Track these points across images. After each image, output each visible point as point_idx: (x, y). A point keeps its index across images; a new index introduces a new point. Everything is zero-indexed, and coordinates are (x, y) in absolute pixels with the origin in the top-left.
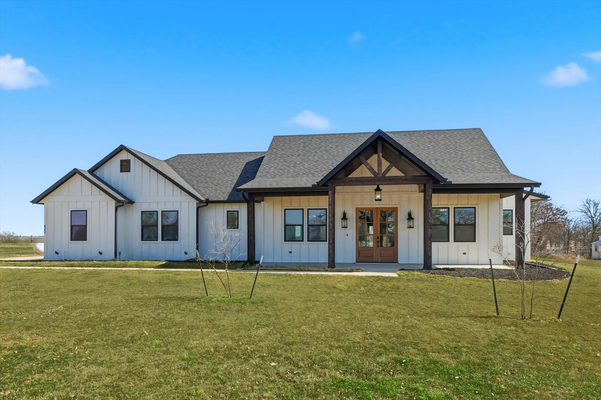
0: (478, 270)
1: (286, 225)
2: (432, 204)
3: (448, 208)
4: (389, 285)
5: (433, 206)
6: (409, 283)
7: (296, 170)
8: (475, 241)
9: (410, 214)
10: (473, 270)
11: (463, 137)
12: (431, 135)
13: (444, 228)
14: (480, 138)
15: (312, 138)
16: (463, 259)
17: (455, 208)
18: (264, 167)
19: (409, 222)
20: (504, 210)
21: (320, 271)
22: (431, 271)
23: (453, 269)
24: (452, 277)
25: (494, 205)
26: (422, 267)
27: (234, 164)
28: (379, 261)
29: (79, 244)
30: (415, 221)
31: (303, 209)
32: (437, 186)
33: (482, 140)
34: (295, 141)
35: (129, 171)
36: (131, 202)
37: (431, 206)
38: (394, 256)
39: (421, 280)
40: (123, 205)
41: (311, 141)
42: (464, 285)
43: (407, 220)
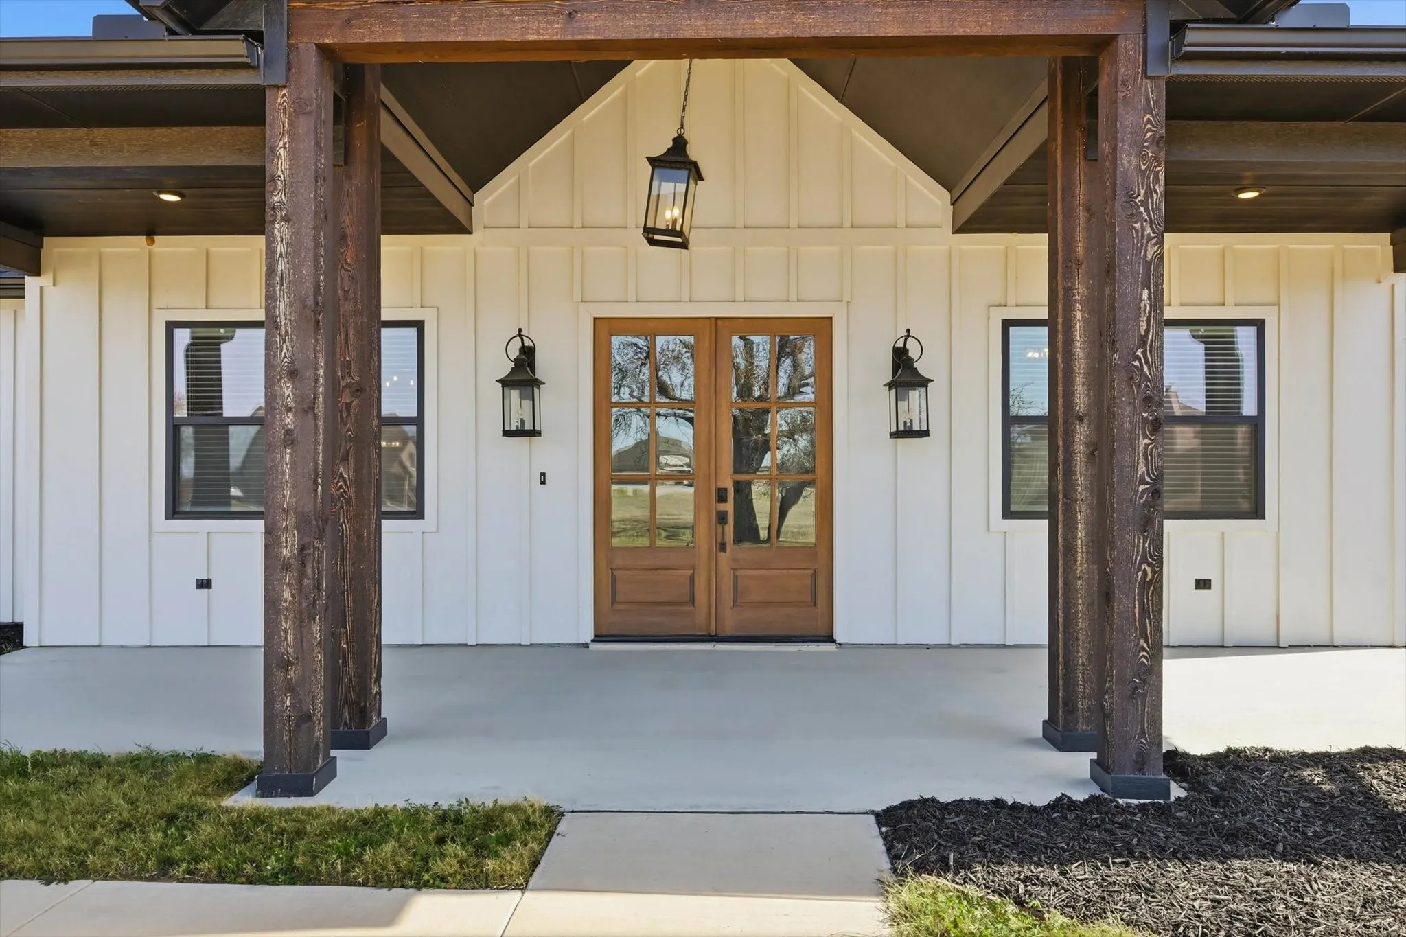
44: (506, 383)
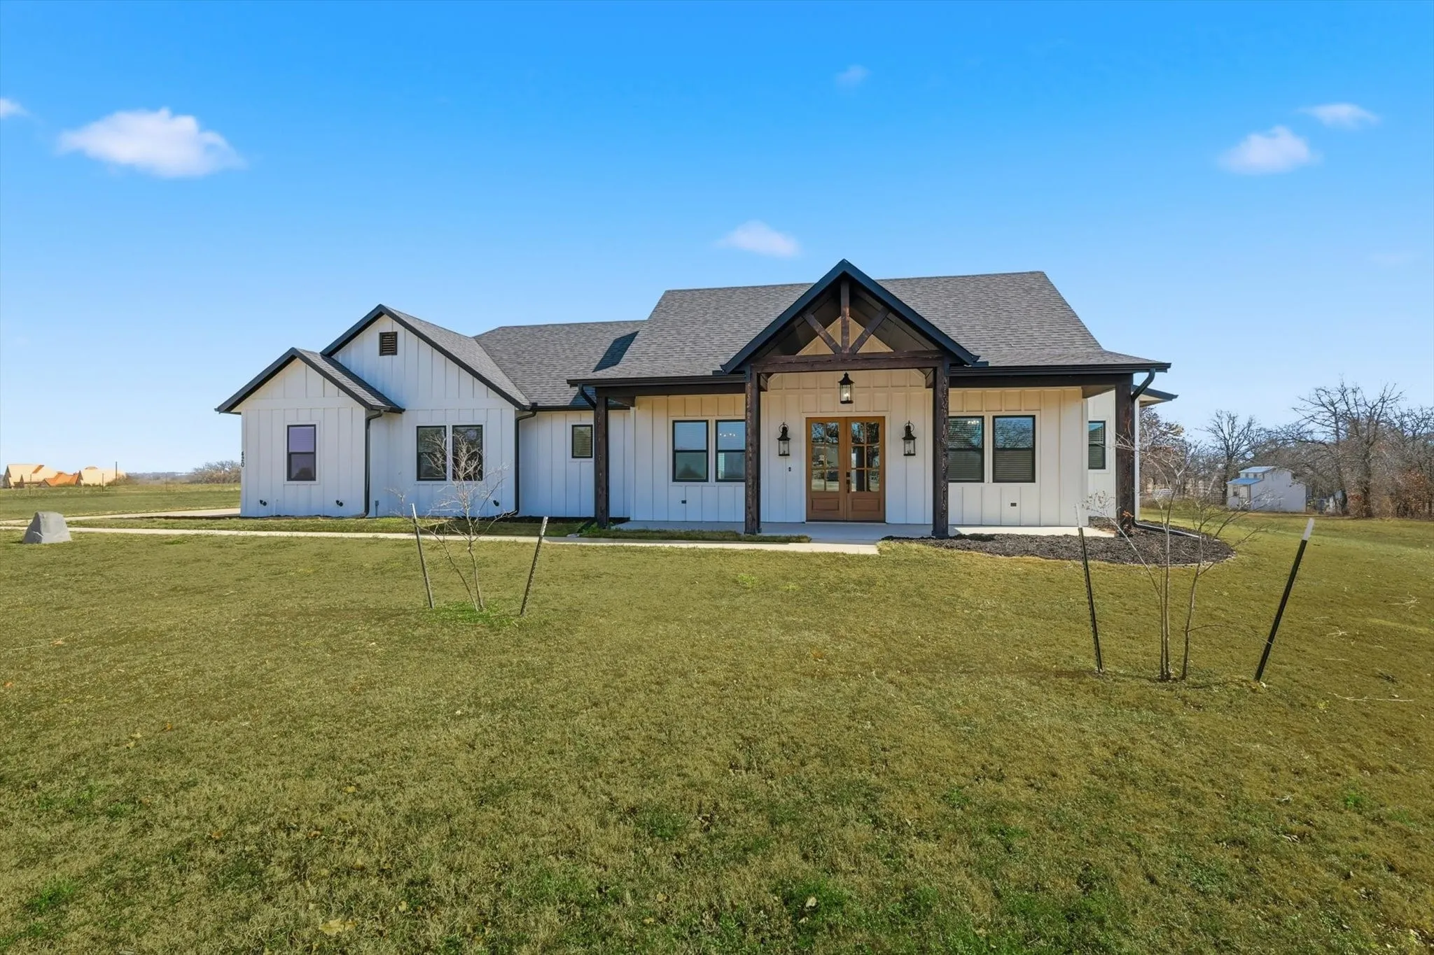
0: (1042, 538)
1: (675, 452)
2: (950, 410)
3: (982, 417)
4: (854, 574)
5: (950, 415)
6: (896, 572)
7: (697, 348)
8: (1033, 480)
9: (908, 429)
10: (1032, 539)
11: (1011, 286)
12: (951, 285)
13: (974, 455)
14: (1042, 288)
15: (734, 291)
16: (1011, 513)
17: (994, 417)
18: (640, 343)
19: (907, 445)
20: (1090, 422)
21: (725, 540)
22: (947, 542)
23: (990, 538)
24: (988, 555)
25: (1071, 412)
26: (928, 532)
27: (593, 342)
28: (850, 517)
29: (303, 486)
30: (919, 442)
31: (707, 421)
32: (958, 372)
33: (1046, 292)
34: (702, 298)
35: (396, 354)
36: (397, 410)
37: (948, 413)
38: (879, 510)
39: (923, 562)
40: (380, 415)
41: (730, 297)
42: (1014, 575)
43: (903, 441)
44: (780, 439)
